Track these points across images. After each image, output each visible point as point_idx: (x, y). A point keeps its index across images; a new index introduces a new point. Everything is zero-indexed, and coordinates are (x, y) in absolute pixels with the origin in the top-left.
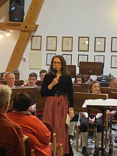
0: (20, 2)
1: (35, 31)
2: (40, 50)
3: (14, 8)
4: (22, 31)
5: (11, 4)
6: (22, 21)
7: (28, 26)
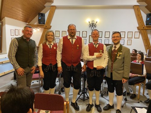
0: (43, 15)
1: (50, 28)
3: (40, 18)
4: (45, 28)
5: (39, 16)
6: (44, 24)
7: (47, 26)
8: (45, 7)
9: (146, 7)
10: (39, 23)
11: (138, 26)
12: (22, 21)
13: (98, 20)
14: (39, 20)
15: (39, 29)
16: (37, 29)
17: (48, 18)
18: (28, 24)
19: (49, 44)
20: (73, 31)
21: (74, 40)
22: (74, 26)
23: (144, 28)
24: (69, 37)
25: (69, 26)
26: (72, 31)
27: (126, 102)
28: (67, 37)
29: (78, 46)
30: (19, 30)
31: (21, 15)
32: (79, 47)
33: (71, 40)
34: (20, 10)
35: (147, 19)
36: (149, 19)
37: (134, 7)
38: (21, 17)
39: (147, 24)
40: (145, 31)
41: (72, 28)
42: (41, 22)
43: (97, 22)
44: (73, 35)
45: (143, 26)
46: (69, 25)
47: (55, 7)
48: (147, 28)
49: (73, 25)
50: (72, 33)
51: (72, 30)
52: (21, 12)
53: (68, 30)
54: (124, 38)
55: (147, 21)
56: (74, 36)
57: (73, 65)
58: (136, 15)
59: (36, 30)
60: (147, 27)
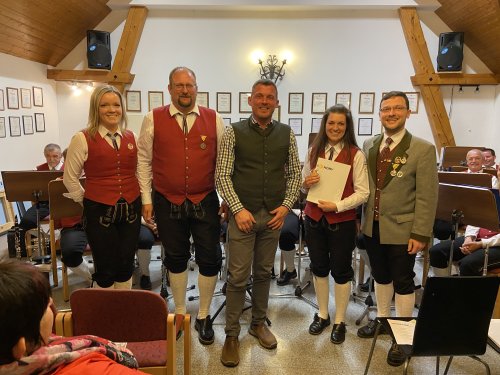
0: (103, 38)
1: (130, 83)
2: (140, 111)
3: (94, 47)
5: (89, 41)
6: (108, 67)
7: (118, 76)
8: (108, 10)
9: (438, 12)
10: (91, 65)
11: (414, 75)
12: (32, 59)
13: (288, 56)
14: (90, 54)
15: (91, 83)
16: (84, 85)
17: (120, 49)
18: (50, 67)
19: (108, 135)
20: (186, 91)
21: (191, 121)
22: (190, 74)
23: (431, 79)
24: (173, 111)
25: (174, 75)
26: (182, 89)
27: (371, 310)
28: (166, 109)
29: (204, 138)
30: (19, 91)
31: (26, 36)
32: (206, 142)
33: (180, 120)
34: (23, 20)
35: (439, 52)
36: (446, 50)
37: (402, 12)
38: (28, 47)
39: (440, 68)
40: (435, 89)
41: (184, 80)
42: (99, 62)
43: (284, 63)
44: (186, 101)
45: (430, 73)
46: (174, 71)
47: (144, 11)
48: (440, 81)
49: (186, 71)
50: (185, 95)
51: (182, 85)
52: (24, 29)
53: (171, 87)
54: (372, 113)
55: (440, 58)
56: (191, 105)
57: (191, 199)
58: (407, 38)
59: (79, 87)
60: (440, 75)
